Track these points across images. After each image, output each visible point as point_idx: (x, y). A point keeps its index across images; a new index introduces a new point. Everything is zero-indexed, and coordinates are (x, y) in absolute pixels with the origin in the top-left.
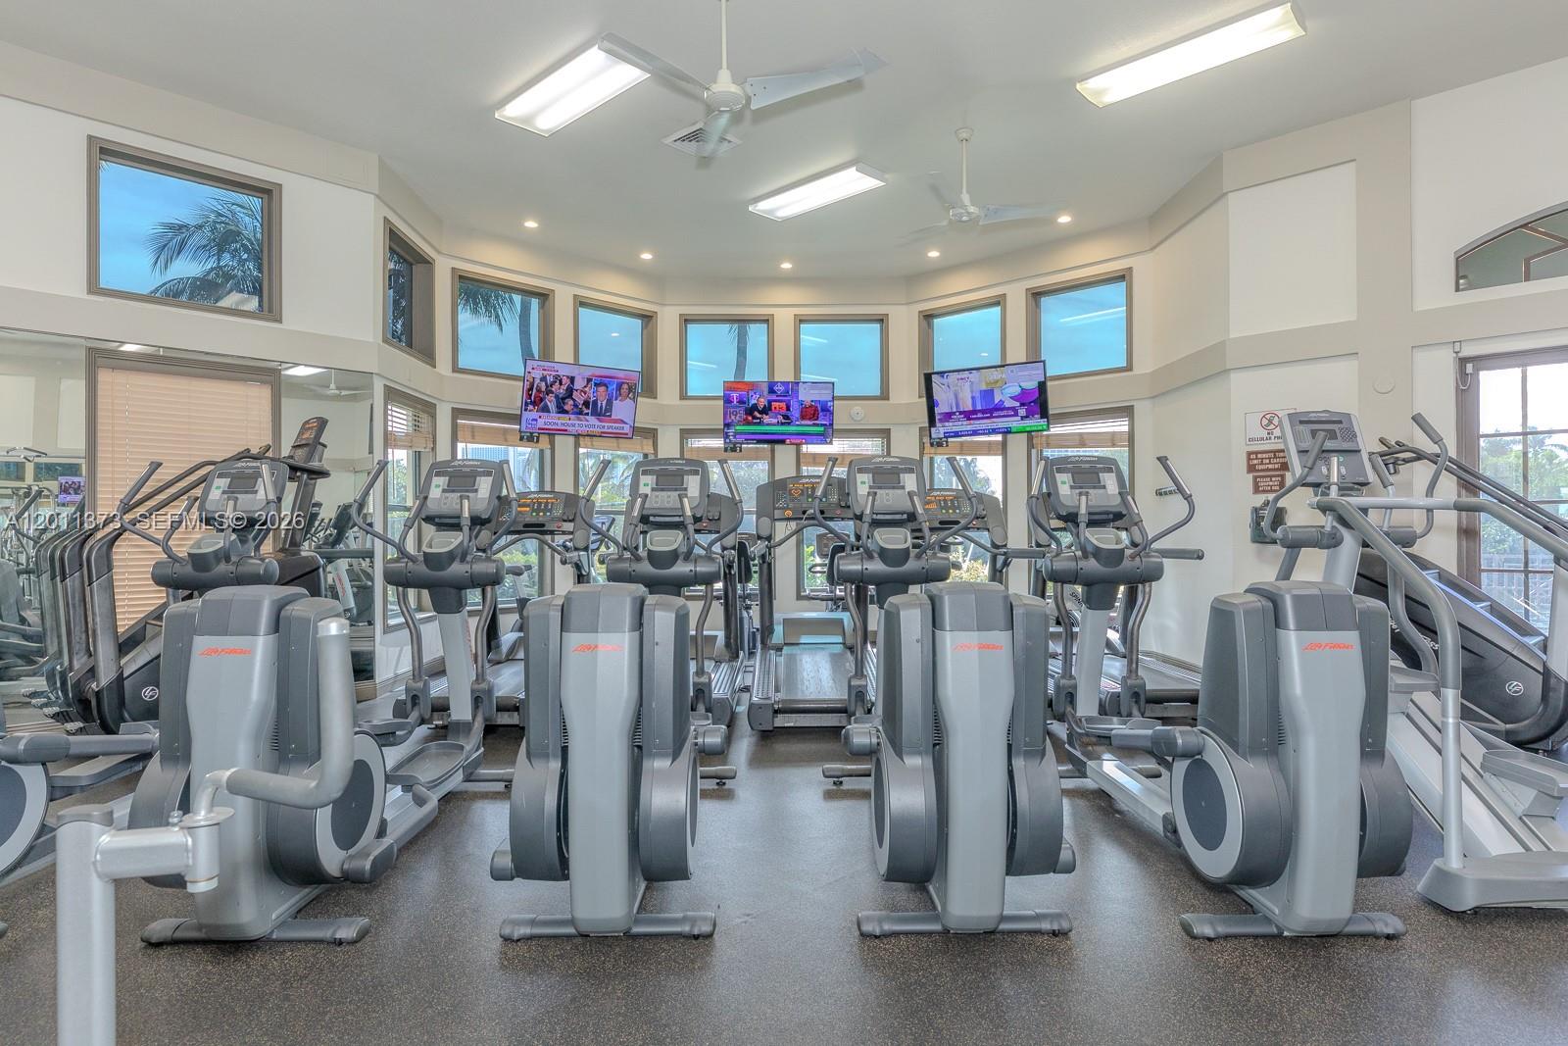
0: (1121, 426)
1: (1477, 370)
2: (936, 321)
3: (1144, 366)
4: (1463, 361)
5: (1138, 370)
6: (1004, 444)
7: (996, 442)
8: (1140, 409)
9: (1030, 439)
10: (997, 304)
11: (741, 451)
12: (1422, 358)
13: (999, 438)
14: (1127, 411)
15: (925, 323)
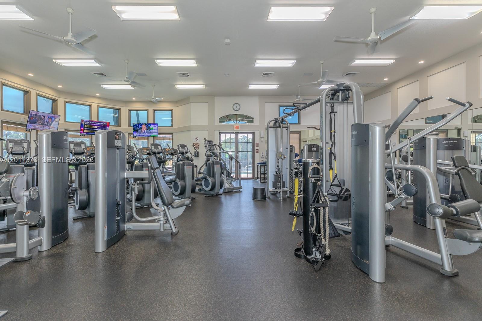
0: (171, 136)
1: (221, 134)
2: (131, 111)
3: (175, 126)
4: (220, 133)
5: (174, 127)
6: (148, 138)
7: (146, 138)
8: (174, 134)
9: (153, 138)
10: (147, 111)
11: (85, 136)
12: (215, 131)
13: (147, 137)
14: (172, 134)
15: (129, 112)
